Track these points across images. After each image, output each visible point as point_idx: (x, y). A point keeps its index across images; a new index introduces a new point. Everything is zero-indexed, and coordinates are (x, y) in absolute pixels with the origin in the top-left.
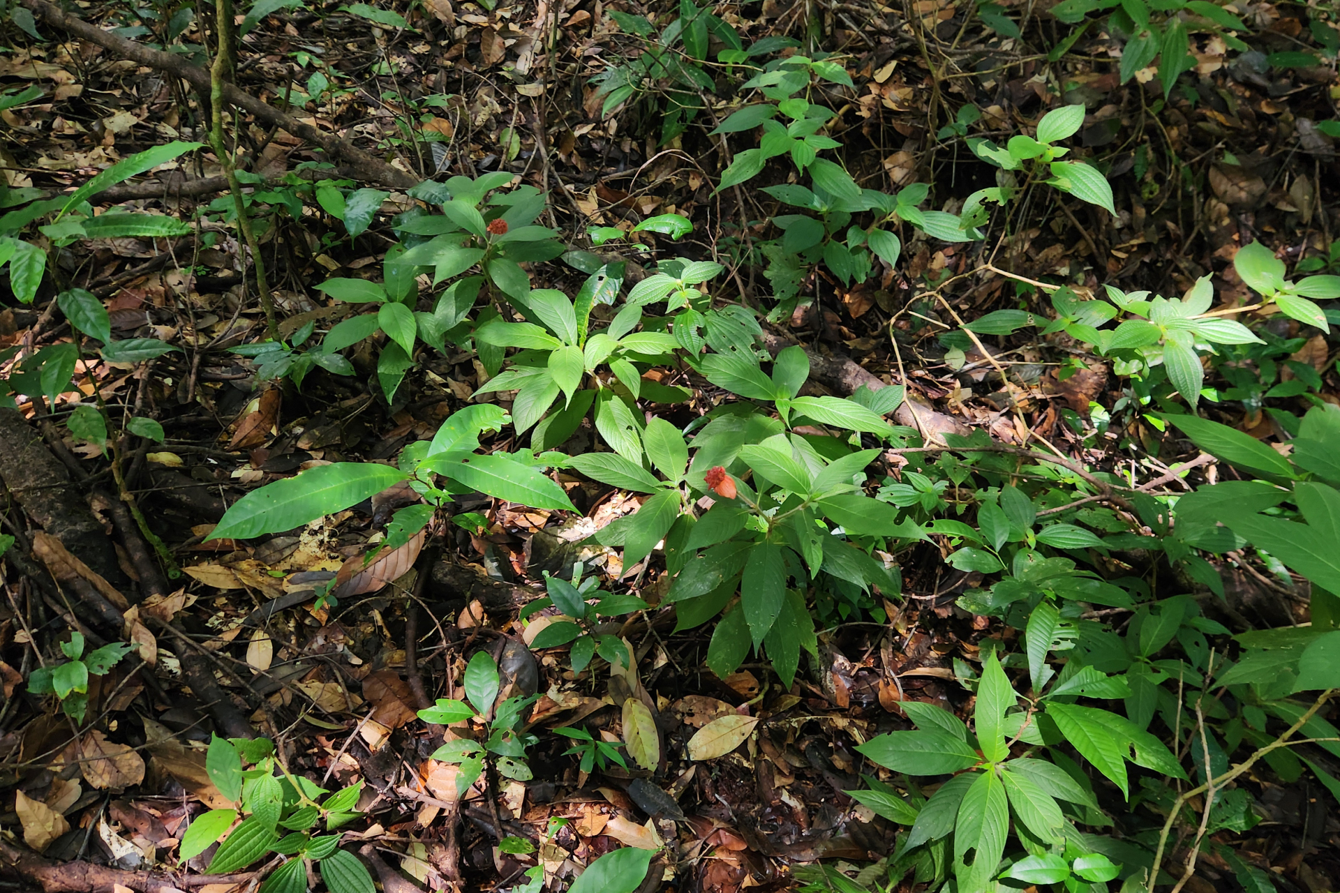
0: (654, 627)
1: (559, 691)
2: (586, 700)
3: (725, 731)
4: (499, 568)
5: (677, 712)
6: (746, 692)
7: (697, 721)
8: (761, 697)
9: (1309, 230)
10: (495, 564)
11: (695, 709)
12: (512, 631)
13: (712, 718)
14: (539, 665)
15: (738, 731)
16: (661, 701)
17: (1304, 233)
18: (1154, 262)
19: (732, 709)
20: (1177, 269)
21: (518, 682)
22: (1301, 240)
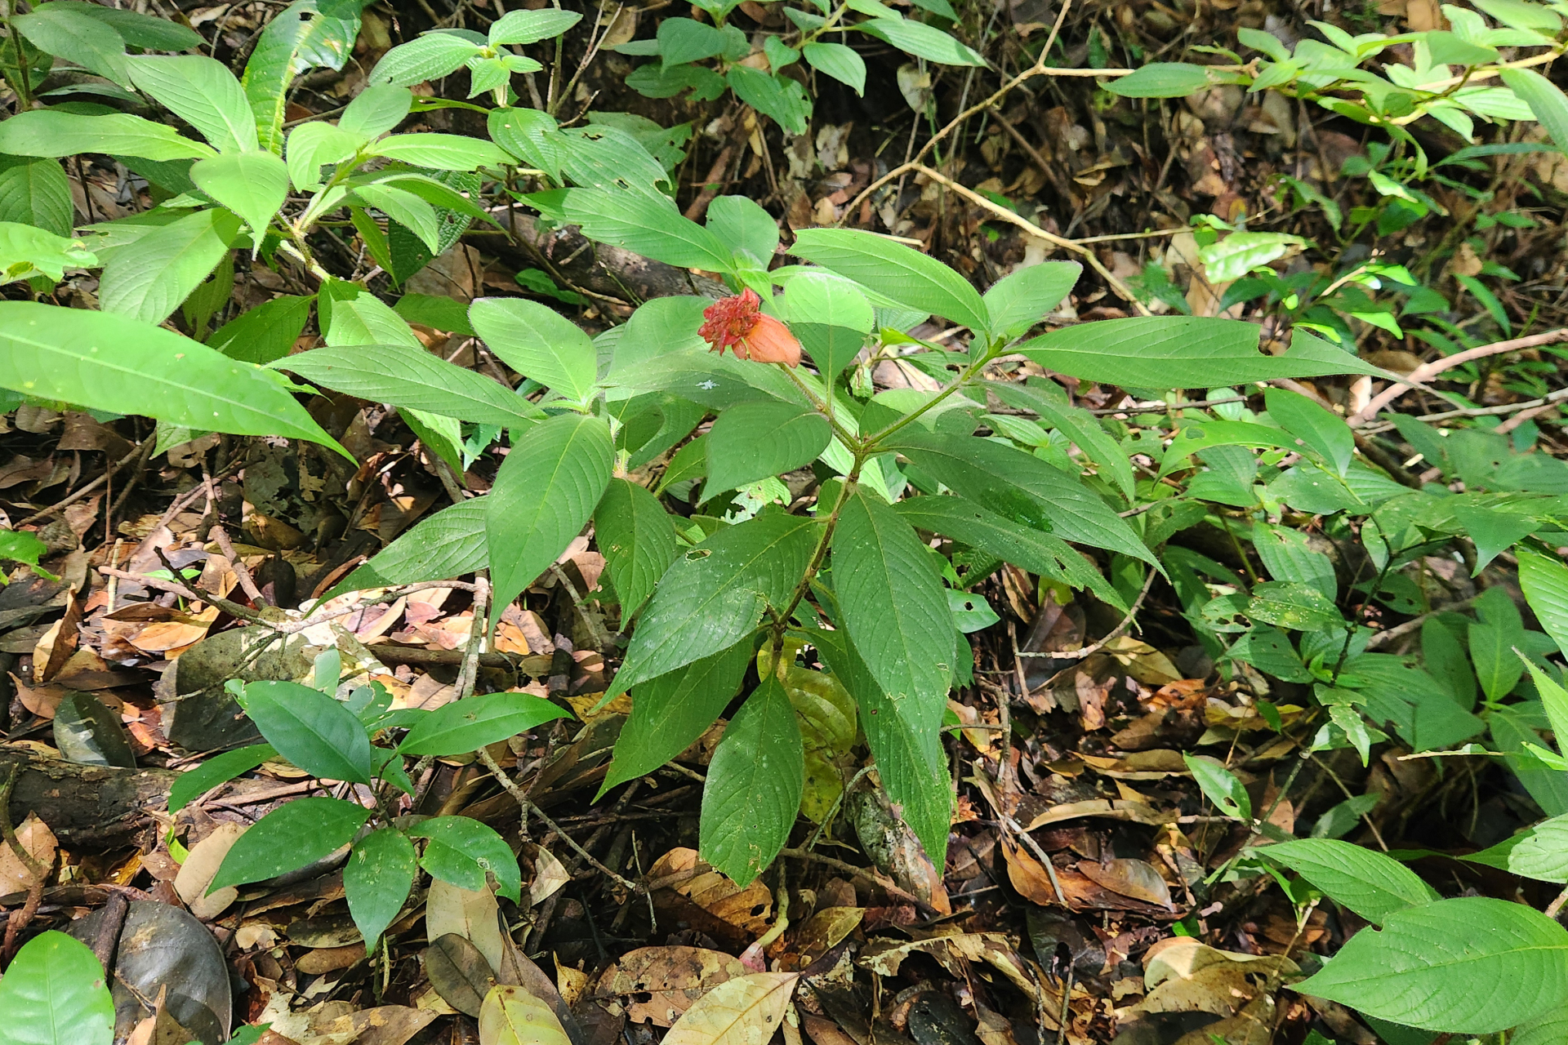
0: (531, 798)
1: (293, 1007)
2: (376, 1016)
3: (727, 1020)
4: (97, 742)
5: (609, 998)
6: (747, 918)
7: (658, 1010)
8: (782, 923)
9: (1301, 154)
10: (86, 735)
11: (650, 983)
12: (143, 880)
13: (691, 996)
14: (229, 952)
15: (755, 1013)
16: (570, 979)
17: (1295, 159)
18: (1127, 196)
19: (733, 964)
20: (1158, 207)
21: (173, 1007)
22: (1294, 165)
